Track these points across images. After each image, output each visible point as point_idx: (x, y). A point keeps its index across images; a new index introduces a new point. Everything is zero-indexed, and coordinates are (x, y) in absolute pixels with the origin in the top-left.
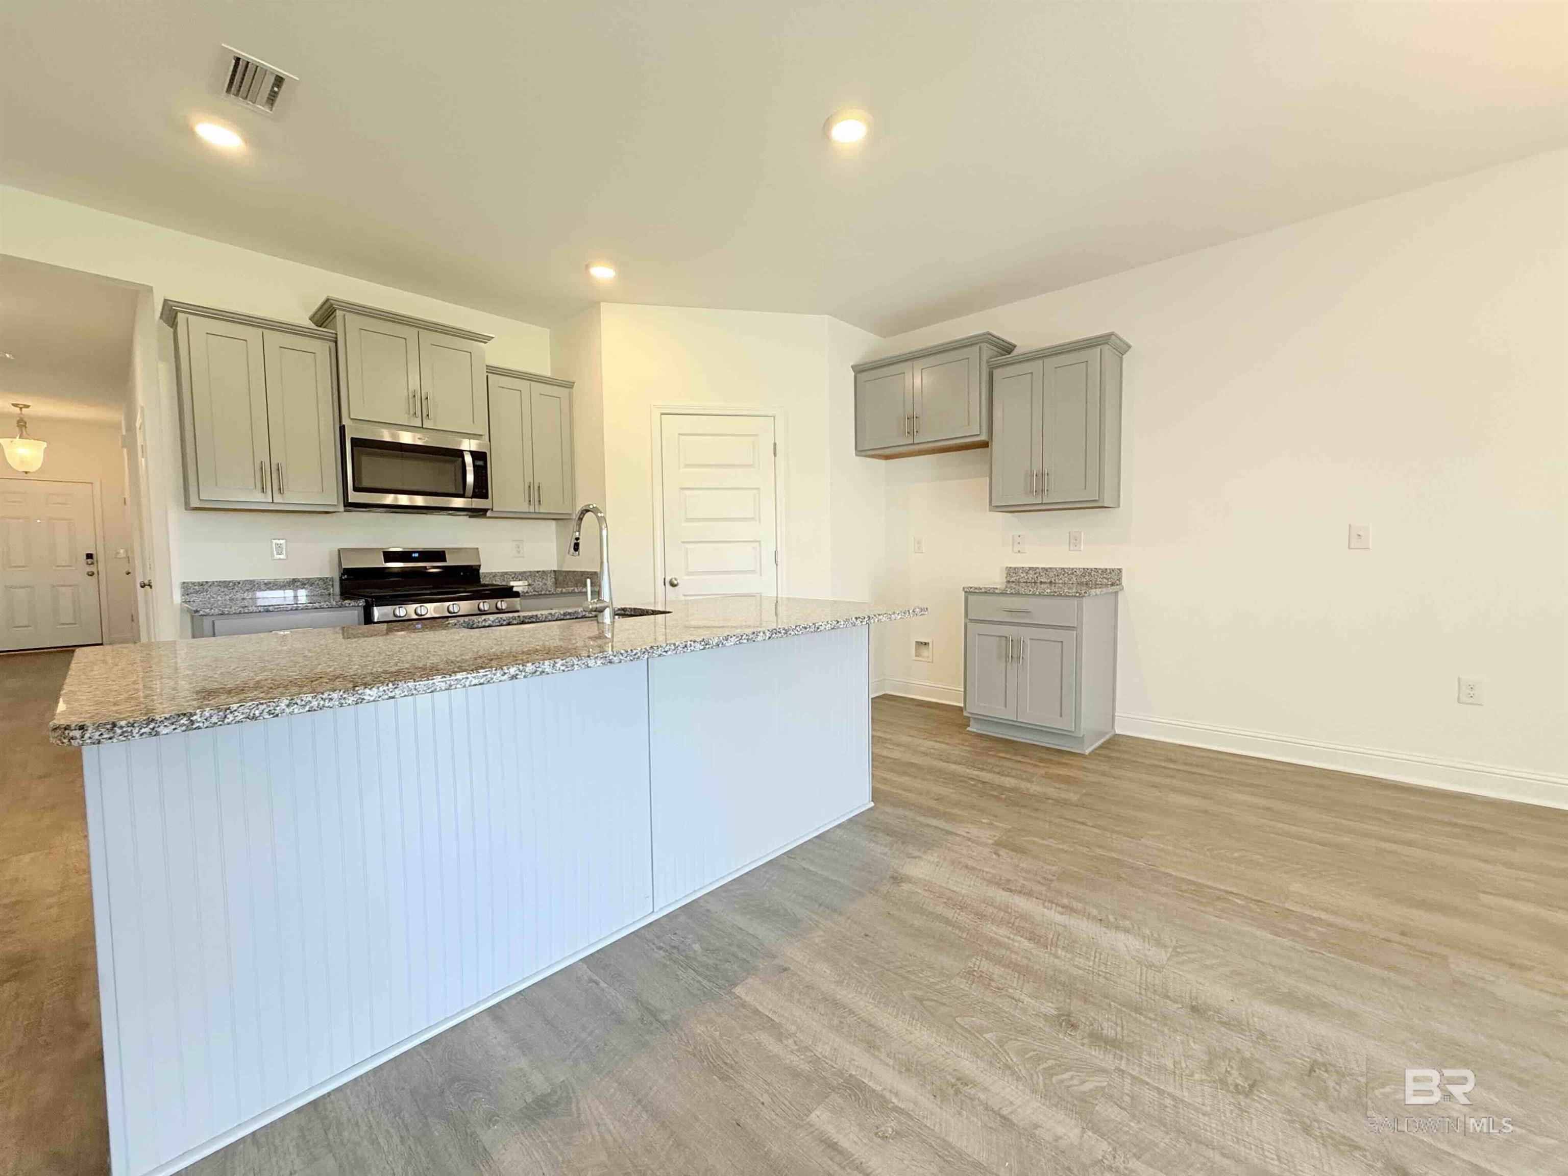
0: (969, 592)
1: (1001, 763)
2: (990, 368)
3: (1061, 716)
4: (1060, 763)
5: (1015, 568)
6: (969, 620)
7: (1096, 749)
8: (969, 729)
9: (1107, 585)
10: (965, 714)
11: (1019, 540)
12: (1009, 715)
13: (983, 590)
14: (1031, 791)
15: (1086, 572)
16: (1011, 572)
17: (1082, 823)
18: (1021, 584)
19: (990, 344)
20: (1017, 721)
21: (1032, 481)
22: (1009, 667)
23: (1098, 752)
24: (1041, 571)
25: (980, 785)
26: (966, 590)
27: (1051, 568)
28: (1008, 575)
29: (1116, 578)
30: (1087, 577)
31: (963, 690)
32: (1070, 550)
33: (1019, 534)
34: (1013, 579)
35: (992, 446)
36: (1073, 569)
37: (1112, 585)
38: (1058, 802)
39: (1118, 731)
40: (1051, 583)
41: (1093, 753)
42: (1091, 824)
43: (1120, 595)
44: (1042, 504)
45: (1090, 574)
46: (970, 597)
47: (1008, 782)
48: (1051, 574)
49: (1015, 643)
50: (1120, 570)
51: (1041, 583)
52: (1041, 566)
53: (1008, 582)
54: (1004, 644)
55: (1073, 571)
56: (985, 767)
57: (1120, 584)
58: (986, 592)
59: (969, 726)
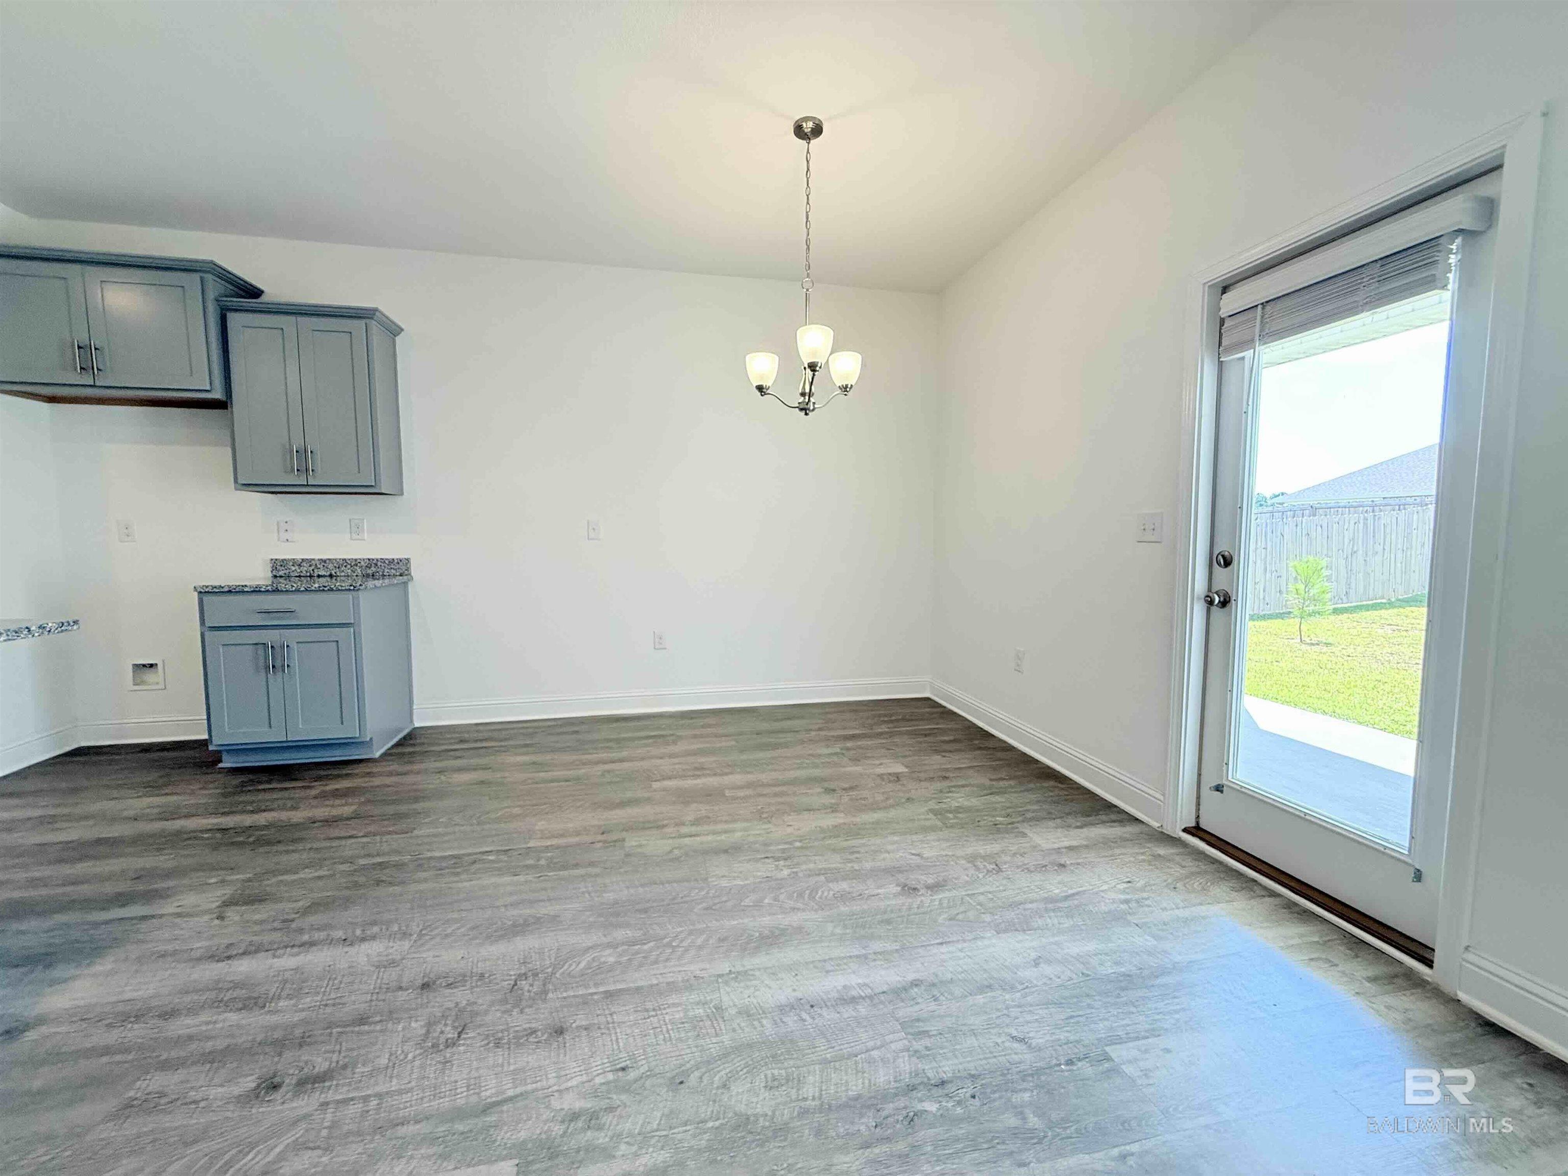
0: (204, 593)
1: (260, 797)
2: (222, 309)
3: (342, 723)
4: (339, 776)
5: (283, 560)
6: (208, 629)
7: (389, 749)
8: (220, 765)
9: (395, 576)
10: (211, 748)
11: (286, 526)
12: (275, 736)
13: (226, 589)
14: (295, 820)
15: (371, 563)
16: (277, 565)
17: (351, 837)
18: (292, 579)
19: (214, 275)
20: (287, 742)
21: (292, 458)
22: (271, 681)
23: (394, 751)
24: (318, 563)
25: (218, 835)
26: (199, 590)
27: (329, 560)
28: (274, 568)
29: (404, 568)
30: (373, 569)
31: (205, 717)
32: (351, 539)
33: (287, 520)
34: (281, 573)
35: (232, 407)
36: (356, 560)
37: (401, 575)
38: (328, 822)
39: (417, 725)
40: (331, 576)
41: (385, 755)
42: (361, 834)
43: (410, 585)
44: (308, 485)
45: (376, 565)
46: (206, 599)
47: (262, 819)
48: (331, 566)
49: (278, 650)
50: (408, 560)
51: (319, 576)
52: (317, 557)
53: (275, 577)
54: (261, 652)
55: (356, 563)
56: (234, 809)
57: (410, 574)
58: (230, 591)
59: (220, 761)
